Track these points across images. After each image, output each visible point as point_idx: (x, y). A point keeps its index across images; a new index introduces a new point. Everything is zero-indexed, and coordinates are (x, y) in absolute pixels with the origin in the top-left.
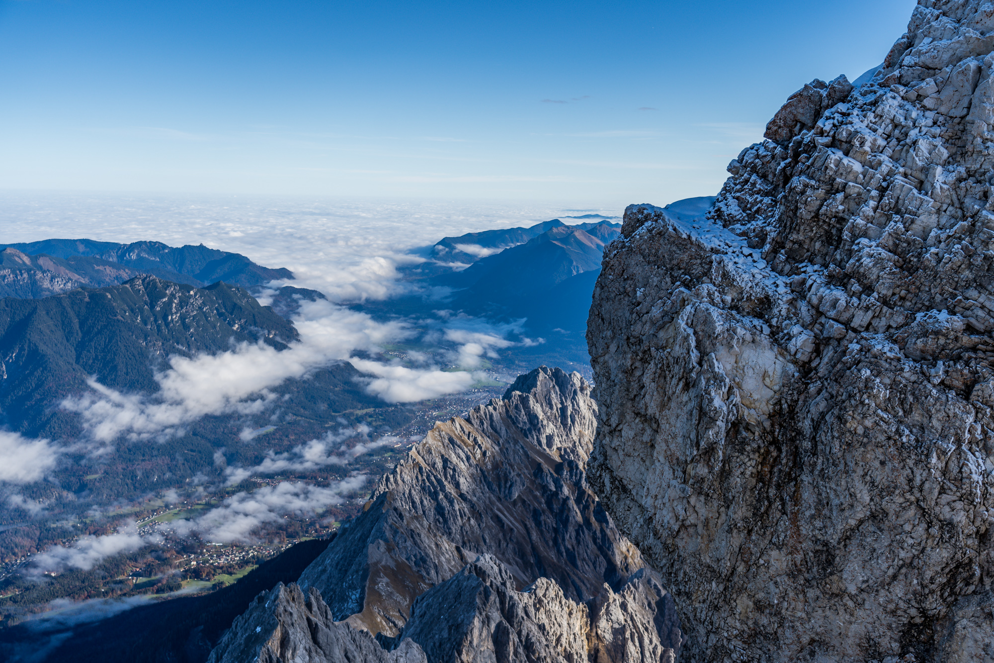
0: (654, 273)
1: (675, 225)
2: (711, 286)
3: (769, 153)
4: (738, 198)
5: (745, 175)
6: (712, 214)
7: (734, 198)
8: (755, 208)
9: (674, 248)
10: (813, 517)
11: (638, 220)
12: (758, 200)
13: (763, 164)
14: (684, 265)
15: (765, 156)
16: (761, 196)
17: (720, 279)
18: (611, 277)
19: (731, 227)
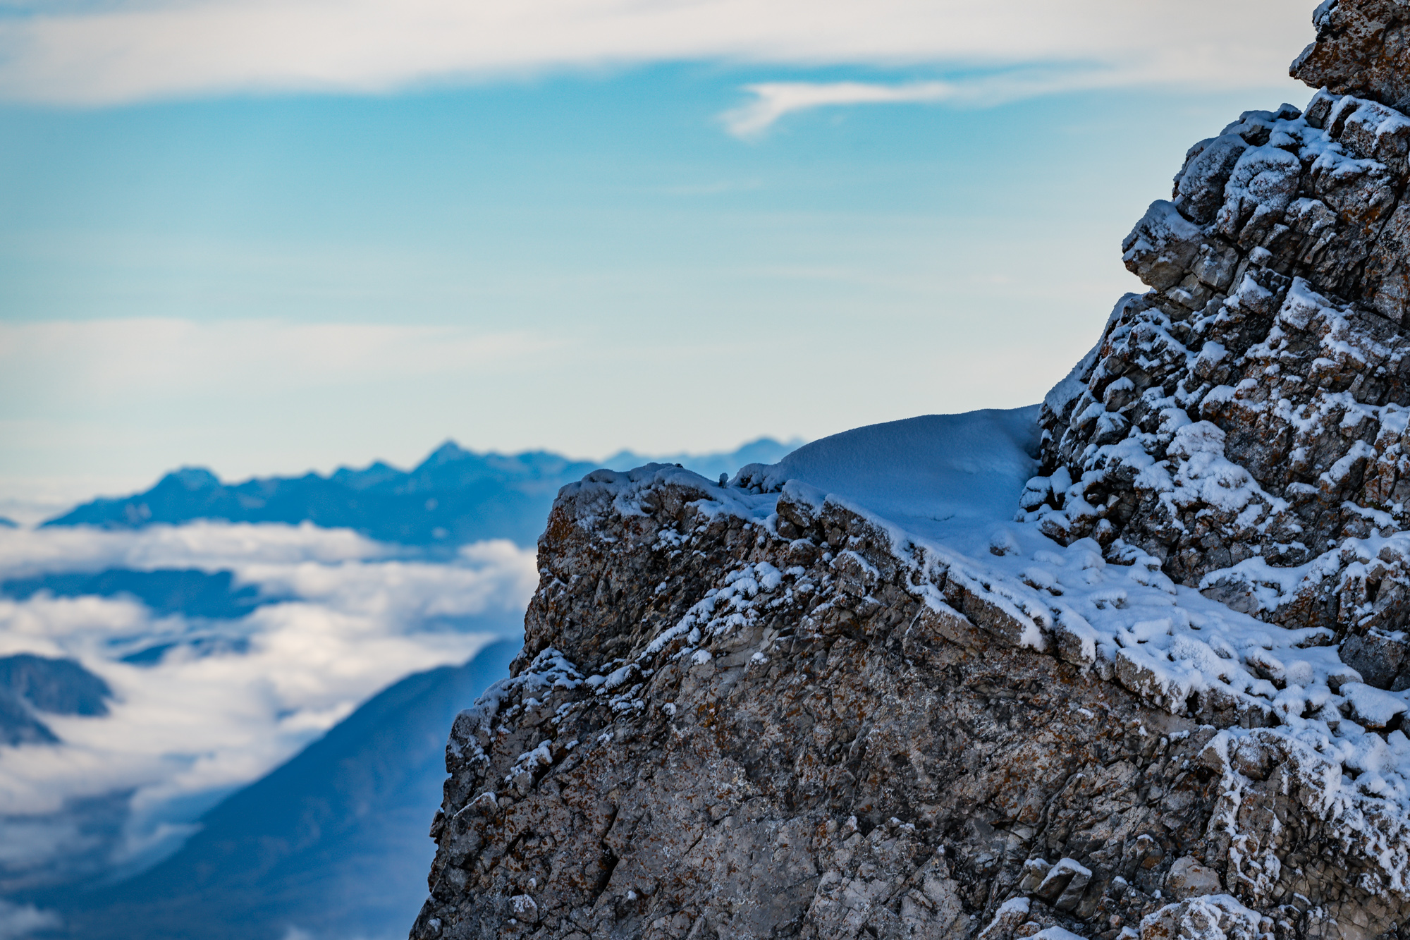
0: (843, 856)
1: (959, 574)
2: (1236, 908)
3: (1375, 166)
4: (1218, 415)
5: (1247, 285)
6: (1078, 507)
7: (1194, 414)
8: (1340, 468)
9: (966, 711)
11: (658, 560)
12: (1349, 420)
13: (1341, 223)
14: (1033, 800)
15: (1351, 181)
16: (1360, 401)
17: (1273, 865)
18: (520, 903)
19: (1213, 576)
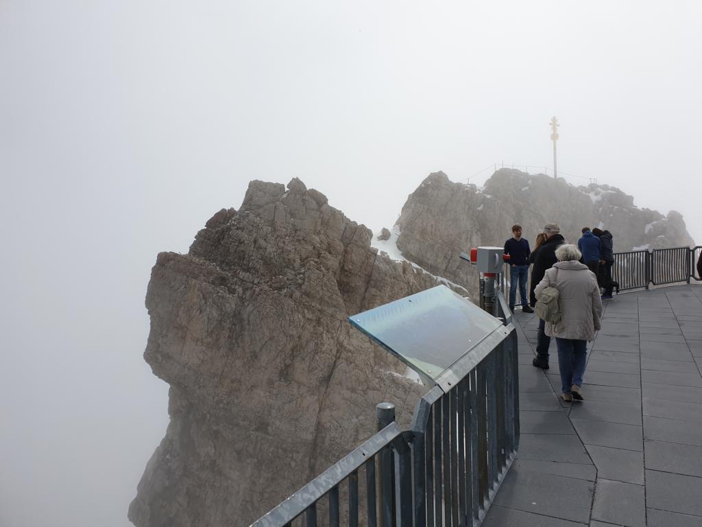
5: (202, 239)
10: (249, 345)
13: (208, 235)
